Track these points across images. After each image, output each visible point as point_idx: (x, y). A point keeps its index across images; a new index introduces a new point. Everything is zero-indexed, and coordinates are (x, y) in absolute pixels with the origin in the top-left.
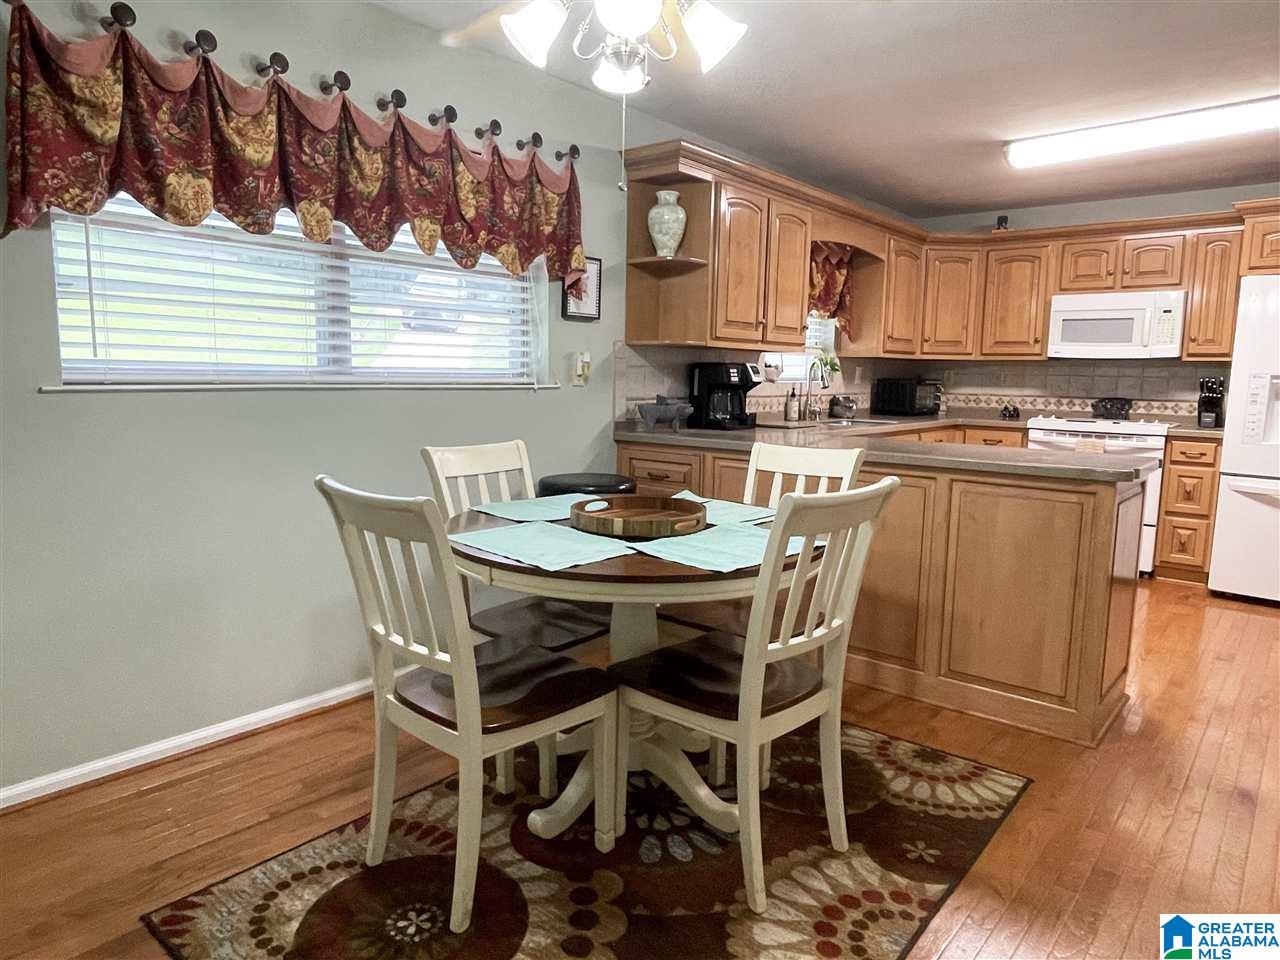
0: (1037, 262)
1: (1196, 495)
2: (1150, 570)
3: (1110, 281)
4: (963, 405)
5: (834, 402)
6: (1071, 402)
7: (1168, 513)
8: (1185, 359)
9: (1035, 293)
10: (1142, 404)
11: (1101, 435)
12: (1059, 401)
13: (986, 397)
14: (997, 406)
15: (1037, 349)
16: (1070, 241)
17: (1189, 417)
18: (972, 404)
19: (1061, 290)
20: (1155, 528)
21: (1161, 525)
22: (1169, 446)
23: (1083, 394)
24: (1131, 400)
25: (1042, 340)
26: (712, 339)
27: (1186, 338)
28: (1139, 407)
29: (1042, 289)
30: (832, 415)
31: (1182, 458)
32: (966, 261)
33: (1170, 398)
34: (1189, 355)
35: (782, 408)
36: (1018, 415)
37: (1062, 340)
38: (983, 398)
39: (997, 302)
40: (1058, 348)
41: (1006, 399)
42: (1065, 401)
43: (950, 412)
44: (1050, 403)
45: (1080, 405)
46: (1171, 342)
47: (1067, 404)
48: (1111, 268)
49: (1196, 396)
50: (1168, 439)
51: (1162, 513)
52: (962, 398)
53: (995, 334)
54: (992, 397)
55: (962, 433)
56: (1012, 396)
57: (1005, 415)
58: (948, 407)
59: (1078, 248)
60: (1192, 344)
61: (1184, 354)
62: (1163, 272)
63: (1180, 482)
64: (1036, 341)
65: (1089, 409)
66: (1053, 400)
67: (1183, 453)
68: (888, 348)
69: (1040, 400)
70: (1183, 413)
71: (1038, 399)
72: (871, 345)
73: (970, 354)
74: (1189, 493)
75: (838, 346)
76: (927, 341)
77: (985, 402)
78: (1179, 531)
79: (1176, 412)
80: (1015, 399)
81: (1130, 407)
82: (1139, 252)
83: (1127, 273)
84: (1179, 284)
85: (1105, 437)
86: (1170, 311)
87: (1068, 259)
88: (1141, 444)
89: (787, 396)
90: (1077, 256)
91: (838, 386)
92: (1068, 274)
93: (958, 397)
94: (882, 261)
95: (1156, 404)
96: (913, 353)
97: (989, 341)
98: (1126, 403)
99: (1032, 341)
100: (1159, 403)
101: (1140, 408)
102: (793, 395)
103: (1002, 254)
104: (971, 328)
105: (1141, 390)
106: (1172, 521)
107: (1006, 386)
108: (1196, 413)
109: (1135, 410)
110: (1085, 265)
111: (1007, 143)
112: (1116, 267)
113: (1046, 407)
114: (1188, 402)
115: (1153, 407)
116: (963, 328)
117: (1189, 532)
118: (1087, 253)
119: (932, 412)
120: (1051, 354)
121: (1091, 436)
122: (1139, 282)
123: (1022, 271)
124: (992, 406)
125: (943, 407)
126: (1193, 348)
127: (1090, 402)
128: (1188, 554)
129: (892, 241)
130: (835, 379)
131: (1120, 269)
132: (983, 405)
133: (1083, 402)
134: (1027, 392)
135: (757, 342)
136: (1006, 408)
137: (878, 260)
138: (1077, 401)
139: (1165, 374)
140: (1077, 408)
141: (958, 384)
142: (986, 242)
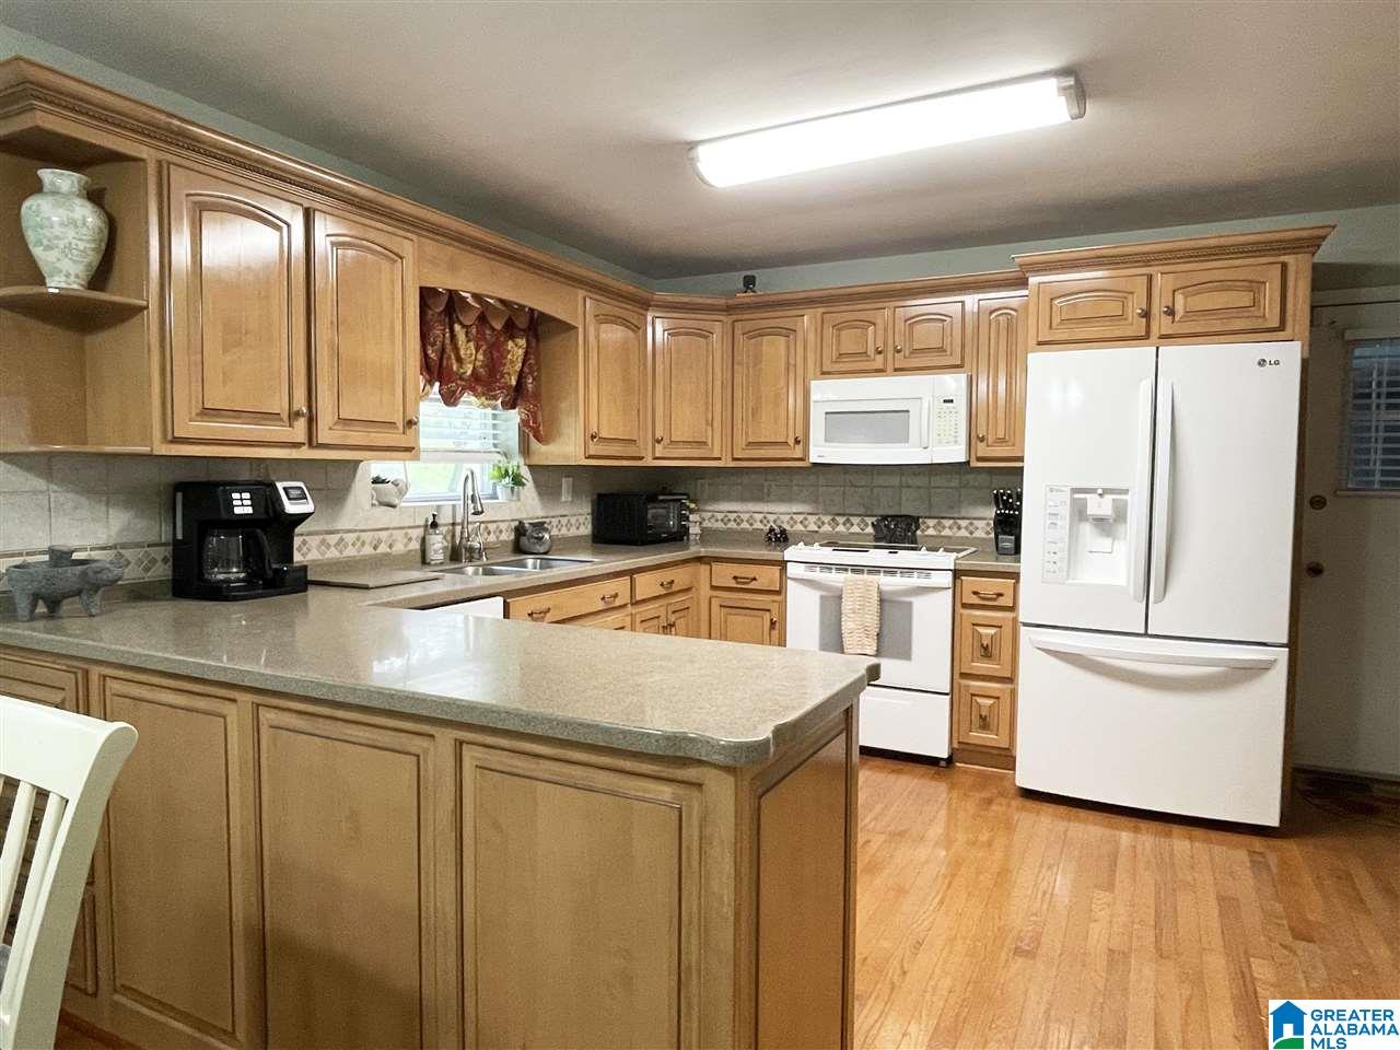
0: (791, 337)
1: (995, 652)
2: (945, 756)
3: (879, 362)
4: (720, 525)
5: (520, 531)
6: (848, 520)
7: (964, 675)
8: (974, 464)
9: (792, 375)
10: (931, 522)
11: (874, 570)
12: (833, 520)
13: (748, 515)
14: (761, 526)
15: (798, 453)
16: (830, 309)
17: (984, 539)
18: (732, 525)
19: (823, 373)
20: (948, 697)
21: (956, 691)
22: (958, 584)
23: (862, 511)
24: (918, 518)
25: (802, 441)
26: (165, 440)
27: (973, 439)
28: (928, 527)
29: (800, 372)
30: (518, 549)
31: (975, 600)
32: (704, 334)
33: (963, 514)
34: (979, 459)
35: (416, 545)
36: (786, 539)
37: (826, 440)
38: (745, 517)
39: (748, 389)
40: (822, 451)
41: (771, 518)
42: (841, 520)
43: (707, 536)
44: (823, 523)
45: (858, 525)
46: (956, 442)
47: (844, 524)
48: (880, 344)
49: (991, 512)
50: (957, 574)
51: (956, 676)
52: (720, 516)
53: (747, 433)
54: (756, 515)
55: (708, 567)
56: (781, 513)
57: (770, 539)
58: (703, 530)
59: (839, 318)
60: (981, 446)
61: (973, 457)
62: (941, 350)
63: (974, 631)
64: (797, 442)
65: (870, 530)
66: (827, 519)
67: (975, 593)
68: (592, 452)
69: (812, 519)
70: (980, 534)
71: (809, 517)
72: (568, 448)
73: (720, 459)
74: (986, 648)
75: (525, 450)
76: (659, 442)
77: (747, 521)
78: (979, 700)
79: (971, 533)
80: (782, 516)
81: (918, 528)
82: (912, 322)
83: (899, 351)
84: (960, 366)
85: (879, 572)
86: (952, 401)
87: (829, 332)
88: (923, 582)
89: (426, 526)
90: (838, 327)
91: (529, 505)
92: (830, 353)
93: (713, 515)
94: (575, 328)
95: (947, 523)
96: (641, 458)
97: (740, 441)
98: (912, 522)
99: (791, 441)
100: (951, 521)
101: (929, 529)
102: (434, 525)
103: (749, 326)
104: (717, 424)
105: (930, 506)
106: (968, 686)
107: (772, 501)
108: (993, 535)
109: (923, 531)
110: (849, 340)
111: (692, 145)
112: (885, 343)
113: (819, 527)
114: (983, 519)
115: (944, 527)
116: (707, 424)
117: (991, 701)
118: (850, 325)
119: (679, 537)
120: (814, 458)
121: (862, 572)
122: (915, 362)
123: (774, 347)
124: (755, 526)
125: (694, 530)
126: (982, 450)
127: (869, 520)
128: (991, 732)
129: (588, 301)
130: (522, 497)
131: (891, 348)
132: (745, 525)
133: (863, 521)
134: (796, 508)
135: (296, 445)
136: (772, 530)
137: (568, 328)
138: (855, 520)
139: (955, 483)
140: (855, 529)
141: (715, 499)
142: (729, 309)
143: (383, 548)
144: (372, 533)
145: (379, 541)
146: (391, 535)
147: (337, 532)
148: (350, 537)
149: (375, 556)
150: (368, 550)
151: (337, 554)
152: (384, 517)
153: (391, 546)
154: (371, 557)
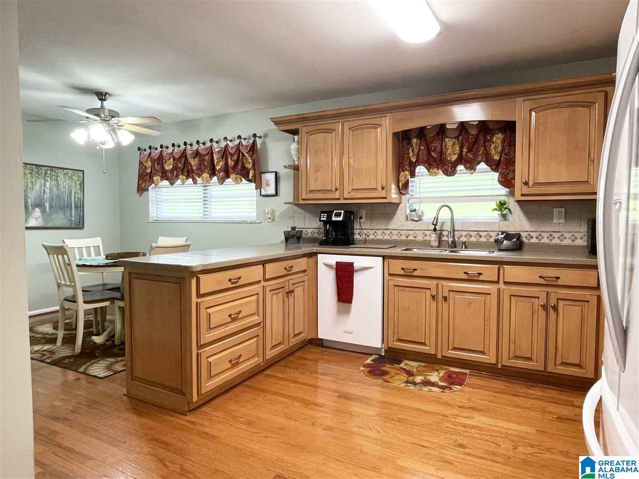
143: (411, 238)
144: (405, 231)
145: (409, 235)
146: (415, 233)
147: (390, 229)
148: (395, 232)
149: (407, 241)
150: (403, 238)
151: (389, 238)
152: (411, 225)
153: (415, 237)
154: (404, 241)
